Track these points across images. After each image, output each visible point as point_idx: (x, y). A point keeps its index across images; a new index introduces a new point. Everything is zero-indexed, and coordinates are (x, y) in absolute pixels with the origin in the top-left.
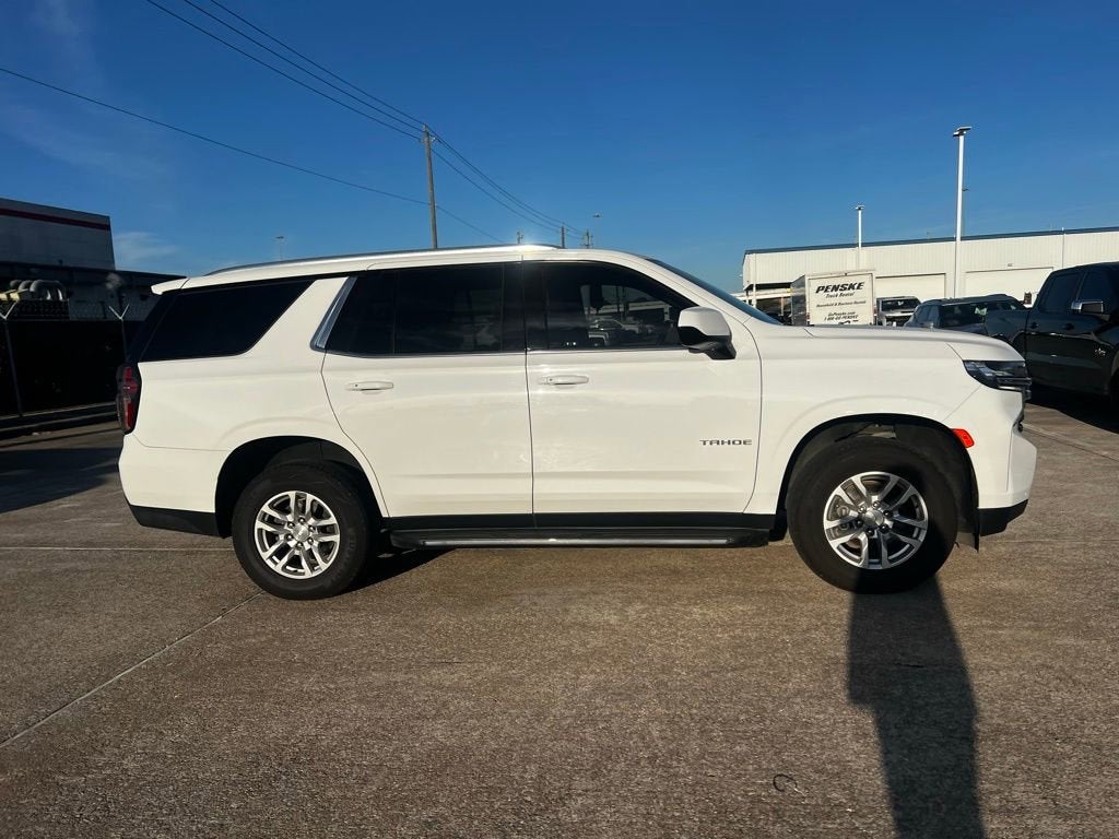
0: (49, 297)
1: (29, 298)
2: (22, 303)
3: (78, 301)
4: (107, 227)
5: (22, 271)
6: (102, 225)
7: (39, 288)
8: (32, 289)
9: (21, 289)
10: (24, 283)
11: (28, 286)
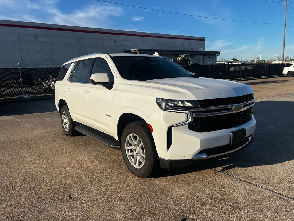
0: (187, 58)
1: (182, 59)
2: (181, 60)
3: (194, 59)
4: (204, 40)
5: (182, 52)
6: (203, 40)
7: (185, 56)
8: (183, 57)
9: (181, 57)
10: (182, 55)
11: (183, 56)
